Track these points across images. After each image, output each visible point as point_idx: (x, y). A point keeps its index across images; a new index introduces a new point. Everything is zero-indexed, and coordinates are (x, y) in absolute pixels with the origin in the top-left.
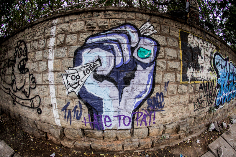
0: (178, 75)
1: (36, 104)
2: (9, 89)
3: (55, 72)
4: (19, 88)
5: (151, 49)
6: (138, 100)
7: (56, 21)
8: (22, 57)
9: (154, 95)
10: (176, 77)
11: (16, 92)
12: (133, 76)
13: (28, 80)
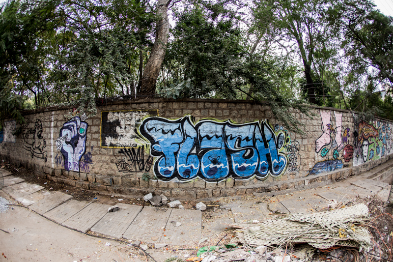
0: (99, 142)
1: (45, 156)
2: (30, 148)
3: (53, 139)
4: (37, 147)
5: (85, 128)
6: (80, 155)
7: (53, 113)
8: (40, 130)
9: (86, 153)
10: (97, 143)
11: (34, 149)
12: (78, 142)
13: (42, 143)
